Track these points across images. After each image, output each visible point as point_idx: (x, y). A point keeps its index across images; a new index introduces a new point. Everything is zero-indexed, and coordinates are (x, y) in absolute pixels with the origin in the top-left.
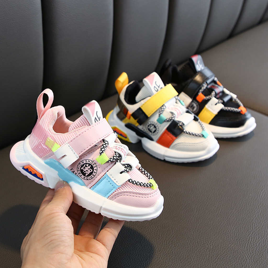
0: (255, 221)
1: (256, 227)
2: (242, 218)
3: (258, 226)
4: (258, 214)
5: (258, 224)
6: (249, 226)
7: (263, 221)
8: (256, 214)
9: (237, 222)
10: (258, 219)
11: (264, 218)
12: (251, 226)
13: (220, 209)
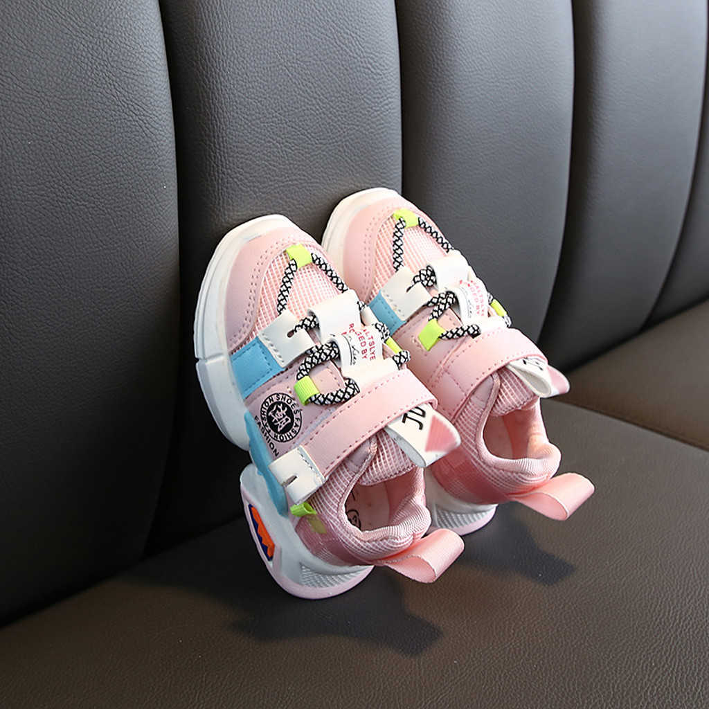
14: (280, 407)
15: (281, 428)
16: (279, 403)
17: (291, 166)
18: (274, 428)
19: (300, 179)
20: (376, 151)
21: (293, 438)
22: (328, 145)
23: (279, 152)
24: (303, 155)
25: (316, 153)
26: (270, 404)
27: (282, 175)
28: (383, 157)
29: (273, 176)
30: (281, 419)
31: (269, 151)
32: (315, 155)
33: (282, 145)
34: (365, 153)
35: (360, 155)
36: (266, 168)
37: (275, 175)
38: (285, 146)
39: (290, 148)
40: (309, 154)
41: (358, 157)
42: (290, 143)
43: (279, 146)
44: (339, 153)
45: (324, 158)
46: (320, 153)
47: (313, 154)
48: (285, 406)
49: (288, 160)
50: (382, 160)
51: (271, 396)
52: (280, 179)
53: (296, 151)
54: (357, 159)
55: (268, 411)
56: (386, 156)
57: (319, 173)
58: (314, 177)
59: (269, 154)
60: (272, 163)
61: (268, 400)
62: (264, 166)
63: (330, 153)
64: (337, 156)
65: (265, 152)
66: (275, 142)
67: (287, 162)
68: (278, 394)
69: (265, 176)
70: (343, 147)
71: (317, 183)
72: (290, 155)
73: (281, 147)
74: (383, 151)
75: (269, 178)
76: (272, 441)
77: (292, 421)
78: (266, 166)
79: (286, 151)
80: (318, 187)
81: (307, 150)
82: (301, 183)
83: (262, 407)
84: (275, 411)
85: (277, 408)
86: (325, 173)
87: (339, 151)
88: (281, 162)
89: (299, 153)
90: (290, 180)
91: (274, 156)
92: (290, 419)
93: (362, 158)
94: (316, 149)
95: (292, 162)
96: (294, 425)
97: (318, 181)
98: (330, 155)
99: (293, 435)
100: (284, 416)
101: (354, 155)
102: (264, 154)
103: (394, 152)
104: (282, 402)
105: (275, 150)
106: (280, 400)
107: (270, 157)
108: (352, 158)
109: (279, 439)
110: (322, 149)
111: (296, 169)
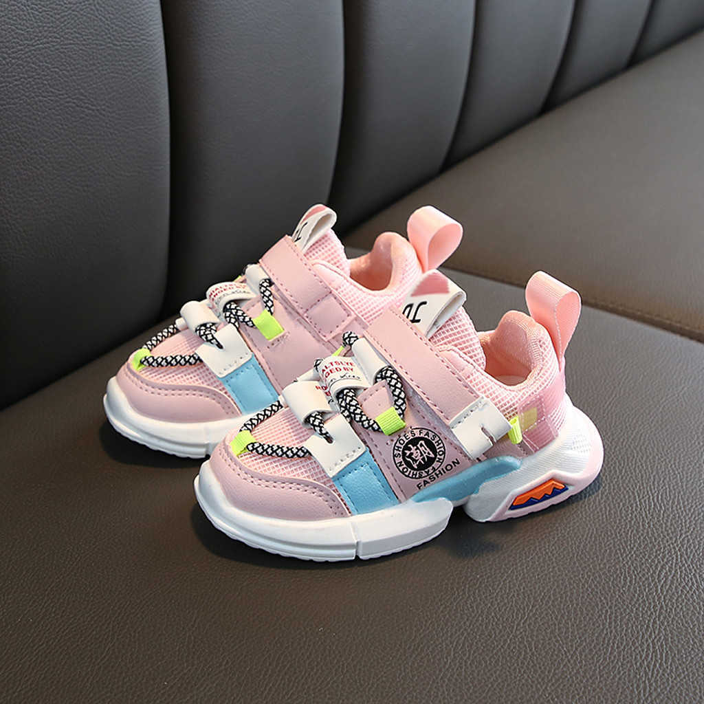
0: (646, 674)
1: (650, 694)
2: (601, 668)
3: (655, 690)
4: (654, 648)
5: (656, 682)
6: (628, 692)
7: (671, 671)
8: (648, 649)
9: (587, 681)
10: (655, 665)
11: (673, 661)
12: (632, 691)
13: (530, 644)
14: (408, 453)
15: (431, 453)
16: (404, 454)
17: (41, 28)
18: (431, 461)
19: (52, 42)
20: (132, 7)
21: (440, 439)
22: (78, 5)
23: (25, 15)
24: (51, 16)
25: (66, 14)
26: (405, 466)
27: (31, 40)
28: (139, 13)
29: (21, 40)
30: (421, 453)
31: (14, 14)
32: (65, 15)
33: (28, 8)
34: (119, 11)
35: (114, 12)
36: (13, 33)
37: (23, 39)
38: (32, 9)
39: (37, 10)
40: (59, 14)
41: (113, 14)
42: (36, 5)
43: (25, 9)
44: (92, 12)
45: (76, 18)
46: (70, 14)
47: (63, 14)
48: (406, 448)
49: (36, 22)
50: (138, 16)
51: (396, 465)
52: (30, 43)
53: (44, 13)
54: (112, 16)
55: (413, 468)
56: (143, 12)
57: (72, 34)
58: (67, 39)
59: (14, 18)
60: (19, 27)
61: (401, 468)
62: (10, 30)
63: (82, 12)
64: (89, 15)
65: (10, 16)
66: (19, 5)
67: (35, 24)
68: (394, 456)
69: (12, 41)
70: (95, 6)
71: (71, 44)
72: (37, 17)
73: (28, 10)
74: (140, 7)
75: (18, 43)
76: (443, 466)
77: (422, 439)
78: (13, 30)
79: (33, 13)
80: (73, 48)
81: (56, 11)
82: (53, 46)
83: (408, 476)
84: (413, 460)
85: (410, 457)
86: (79, 33)
87: (92, 9)
88: (28, 25)
89: (48, 14)
90: (41, 44)
91: (20, 19)
92: (421, 442)
93: (117, 15)
94: (66, 9)
95: (40, 24)
96: (426, 437)
97: (72, 42)
98: (82, 15)
99: (437, 439)
100: (418, 448)
101: (109, 13)
102: (9, 18)
103: (151, 7)
104: (403, 451)
105: (21, 13)
106: (401, 453)
107: (16, 20)
108: (107, 16)
109: (442, 457)
110: (73, 9)
111: (45, 31)
